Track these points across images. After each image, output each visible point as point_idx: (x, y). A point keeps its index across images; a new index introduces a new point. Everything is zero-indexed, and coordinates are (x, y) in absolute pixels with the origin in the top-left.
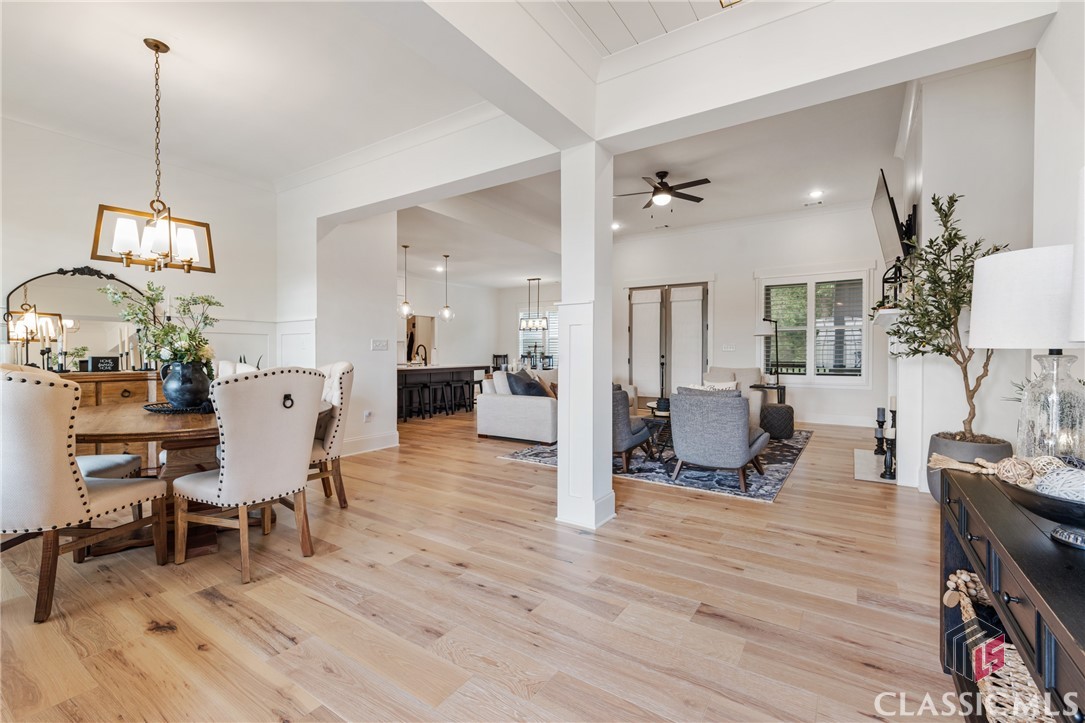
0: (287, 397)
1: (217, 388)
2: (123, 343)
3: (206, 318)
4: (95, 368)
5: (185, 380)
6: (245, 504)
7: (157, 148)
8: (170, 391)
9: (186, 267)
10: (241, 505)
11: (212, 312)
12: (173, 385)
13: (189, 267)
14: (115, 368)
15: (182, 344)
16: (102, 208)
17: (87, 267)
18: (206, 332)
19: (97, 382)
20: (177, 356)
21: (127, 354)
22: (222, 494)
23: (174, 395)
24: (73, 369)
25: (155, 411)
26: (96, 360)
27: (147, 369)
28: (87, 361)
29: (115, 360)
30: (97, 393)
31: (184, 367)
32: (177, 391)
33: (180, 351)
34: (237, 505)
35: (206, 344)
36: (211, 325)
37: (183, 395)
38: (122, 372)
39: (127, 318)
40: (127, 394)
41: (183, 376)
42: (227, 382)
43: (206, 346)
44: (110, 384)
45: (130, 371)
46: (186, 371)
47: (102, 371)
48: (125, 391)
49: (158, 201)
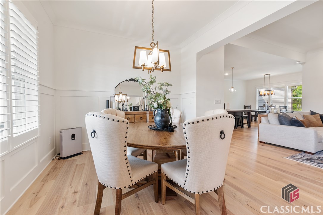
0: (222, 132)
1: (187, 126)
2: (140, 101)
3: (167, 91)
4: (134, 110)
5: (162, 116)
6: (198, 193)
7: (153, 21)
8: (157, 121)
9: (162, 69)
10: (197, 193)
11: (169, 88)
12: (158, 118)
13: (163, 69)
14: (138, 110)
15: (161, 101)
16: (136, 48)
17: (132, 79)
18: (168, 97)
19: (134, 114)
20: (159, 106)
21: (141, 105)
22: (186, 183)
23: (158, 123)
24: (129, 110)
25: (152, 129)
26: (134, 107)
27: (146, 110)
28: (132, 108)
29: (138, 107)
30: (134, 118)
31: (162, 111)
32: (159, 121)
33: (160, 104)
34: (195, 193)
35: (169, 101)
36: (169, 94)
37: (161, 123)
38: (140, 111)
39: (144, 90)
40: (141, 119)
41: (162, 115)
42: (193, 123)
43: (169, 102)
44: (137, 115)
45: (142, 111)
46: (162, 113)
47: (135, 111)
48: (141, 117)
49: (153, 43)
